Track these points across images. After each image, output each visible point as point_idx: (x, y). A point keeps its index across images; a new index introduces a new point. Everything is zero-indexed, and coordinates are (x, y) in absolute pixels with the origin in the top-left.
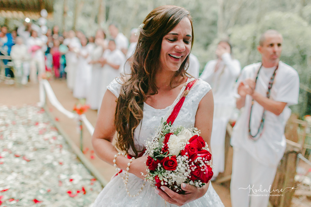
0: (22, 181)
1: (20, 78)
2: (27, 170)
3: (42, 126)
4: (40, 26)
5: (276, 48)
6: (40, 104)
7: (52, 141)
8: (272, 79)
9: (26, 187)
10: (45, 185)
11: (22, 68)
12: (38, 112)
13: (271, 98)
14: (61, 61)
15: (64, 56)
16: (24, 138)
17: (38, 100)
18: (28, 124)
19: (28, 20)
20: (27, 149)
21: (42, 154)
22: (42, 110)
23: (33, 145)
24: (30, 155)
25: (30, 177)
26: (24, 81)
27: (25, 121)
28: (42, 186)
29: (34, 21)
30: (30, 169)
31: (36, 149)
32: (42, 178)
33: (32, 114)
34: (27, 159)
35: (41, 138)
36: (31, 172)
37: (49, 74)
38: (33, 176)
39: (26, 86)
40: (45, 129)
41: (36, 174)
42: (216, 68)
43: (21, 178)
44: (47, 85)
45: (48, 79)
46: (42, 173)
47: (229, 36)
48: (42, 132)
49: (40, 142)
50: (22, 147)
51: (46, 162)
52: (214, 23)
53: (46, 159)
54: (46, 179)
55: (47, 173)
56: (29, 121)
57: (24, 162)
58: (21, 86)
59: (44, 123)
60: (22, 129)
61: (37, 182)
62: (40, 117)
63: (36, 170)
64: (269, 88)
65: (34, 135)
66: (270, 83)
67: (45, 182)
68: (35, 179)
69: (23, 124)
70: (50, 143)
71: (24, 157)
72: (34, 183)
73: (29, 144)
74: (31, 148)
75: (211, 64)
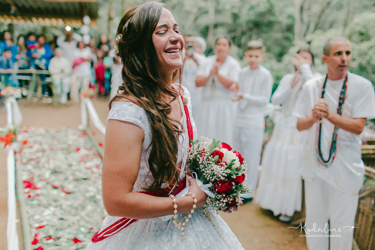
0: (61, 216)
1: (59, 96)
2: (66, 203)
3: (83, 152)
4: (82, 35)
5: (345, 56)
6: (81, 127)
7: (95, 170)
8: (343, 93)
9: (65, 224)
10: (87, 222)
11: (61, 84)
12: (79, 136)
13: (343, 114)
14: (107, 76)
15: (109, 70)
16: (64, 167)
17: (80, 123)
18: (67, 150)
19: (68, 29)
20: (66, 179)
21: (84, 186)
22: (84, 133)
23: (74, 174)
24: (70, 187)
25: (70, 213)
26: (64, 99)
27: (64, 146)
28: (83, 223)
29: (75, 30)
30: (69, 203)
31: (76, 180)
32: (83, 214)
33: (72, 138)
34: (66, 190)
35: (82, 166)
36: (71, 206)
37: (92, 92)
38: (73, 211)
39: (65, 105)
40: (87, 156)
41: (76, 208)
42: (294, 84)
43: (59, 214)
44: (90, 104)
45: (91, 97)
46: (83, 208)
47: (309, 43)
48: (83, 160)
49: (81, 171)
50: (61, 177)
51: (88, 195)
52: (290, 28)
53: (88, 191)
54: (88, 215)
55: (89, 208)
56: (70, 146)
57: (63, 194)
58: (60, 105)
59: (86, 149)
60: (61, 156)
61: (78, 218)
62: (82, 141)
63: (76, 203)
64: (340, 104)
65: (74, 163)
66: (340, 98)
67: (87, 218)
68: (75, 215)
69: (62, 149)
70: (93, 172)
71: (63, 189)
72: (74, 219)
73: (69, 173)
74: (71, 178)
75: (287, 79)
